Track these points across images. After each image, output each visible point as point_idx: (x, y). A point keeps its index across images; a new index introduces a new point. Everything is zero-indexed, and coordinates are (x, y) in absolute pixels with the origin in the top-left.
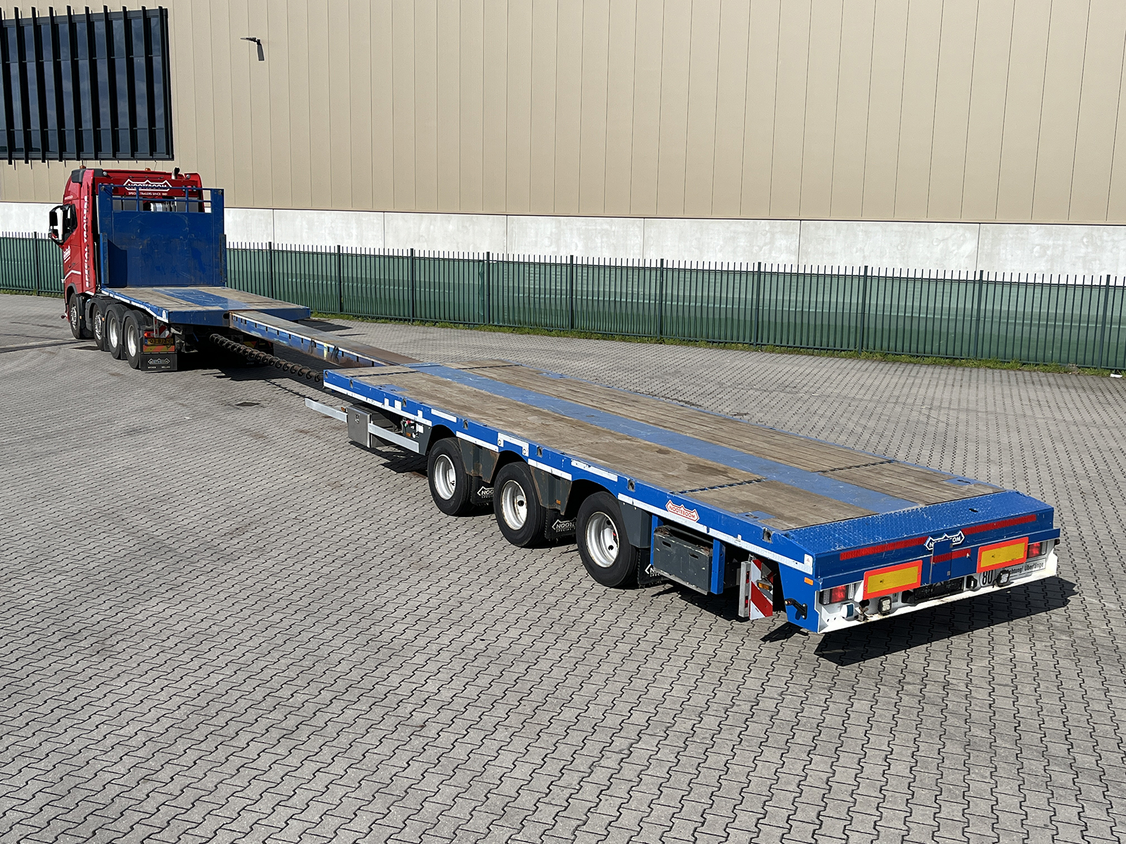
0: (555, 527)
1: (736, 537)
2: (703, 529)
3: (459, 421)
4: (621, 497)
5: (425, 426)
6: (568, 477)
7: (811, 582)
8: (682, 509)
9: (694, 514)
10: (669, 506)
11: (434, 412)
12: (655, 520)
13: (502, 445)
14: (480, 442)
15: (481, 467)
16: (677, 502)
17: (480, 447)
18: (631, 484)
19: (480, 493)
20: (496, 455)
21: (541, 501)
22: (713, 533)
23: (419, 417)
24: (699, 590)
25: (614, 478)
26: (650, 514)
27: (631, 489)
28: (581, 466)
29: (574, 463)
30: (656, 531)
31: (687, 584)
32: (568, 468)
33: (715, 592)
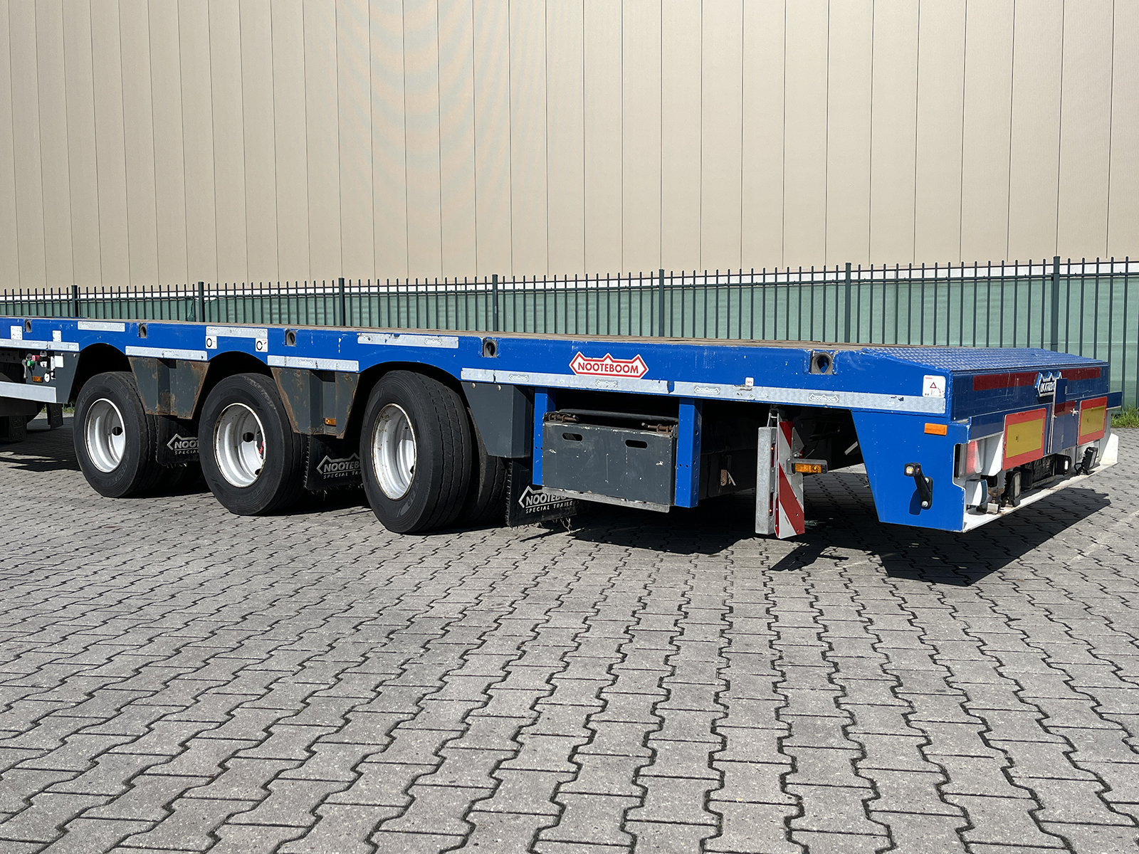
0: (322, 468)
1: (740, 382)
2: (658, 387)
4: (468, 374)
5: (66, 355)
6: (353, 366)
7: (941, 429)
8: (608, 361)
9: (637, 363)
10: (576, 365)
11: (82, 326)
12: (541, 401)
13: (214, 346)
14: (169, 353)
15: (173, 398)
16: (595, 351)
17: (169, 363)
18: (489, 345)
21: (294, 424)
24: (650, 507)
25: (451, 343)
26: (530, 391)
27: (488, 354)
28: (379, 339)
29: (362, 340)
30: (546, 419)
31: (622, 503)
32: (350, 348)
33: (685, 502)
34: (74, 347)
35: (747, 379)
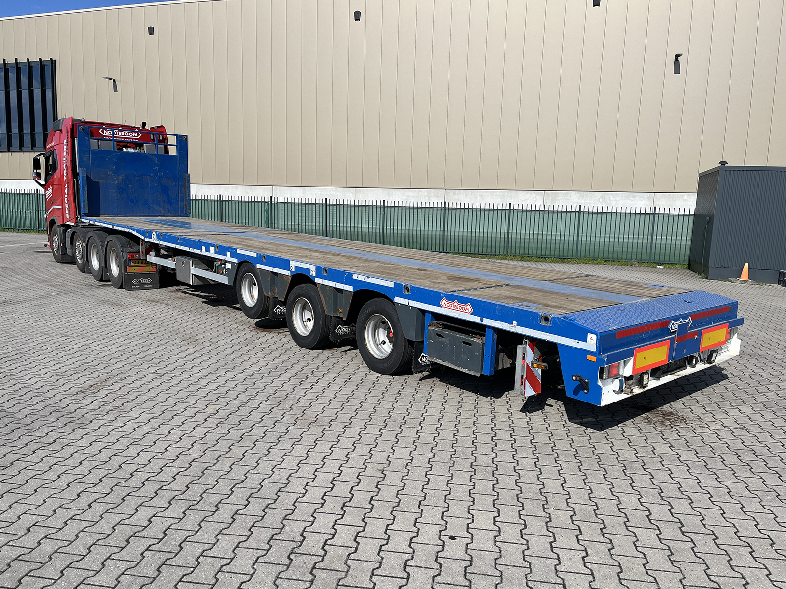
0: (338, 331)
1: (511, 323)
2: (476, 319)
3: (259, 255)
4: (398, 300)
5: (232, 263)
6: (350, 288)
7: (594, 359)
8: (456, 304)
9: (468, 307)
10: (443, 303)
11: (239, 251)
12: (428, 317)
13: (293, 270)
14: (275, 270)
15: (276, 290)
16: (451, 298)
17: (275, 274)
18: (407, 288)
19: (276, 310)
20: (288, 278)
21: (326, 310)
22: (487, 322)
23: (228, 257)
24: (472, 373)
25: (391, 285)
26: (423, 312)
27: (406, 292)
28: (361, 278)
29: (354, 277)
30: (430, 326)
31: (460, 369)
32: (349, 280)
33: (487, 373)
34: (236, 260)
35: (514, 322)
